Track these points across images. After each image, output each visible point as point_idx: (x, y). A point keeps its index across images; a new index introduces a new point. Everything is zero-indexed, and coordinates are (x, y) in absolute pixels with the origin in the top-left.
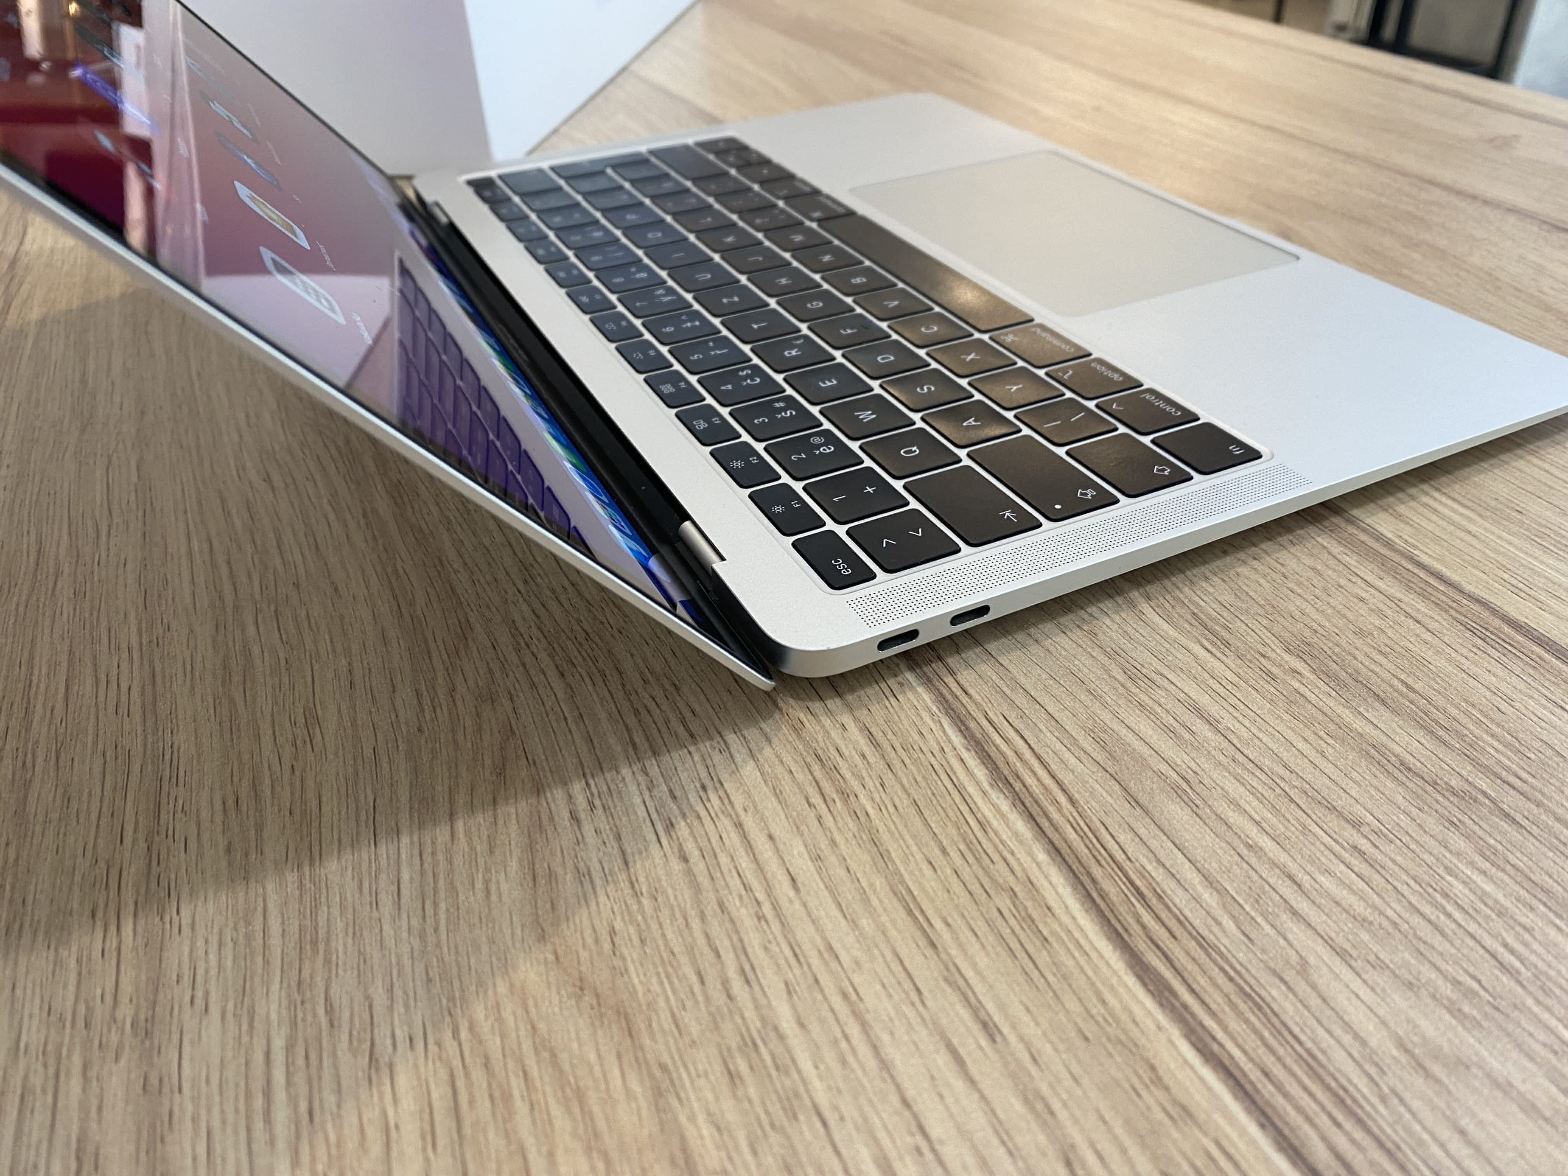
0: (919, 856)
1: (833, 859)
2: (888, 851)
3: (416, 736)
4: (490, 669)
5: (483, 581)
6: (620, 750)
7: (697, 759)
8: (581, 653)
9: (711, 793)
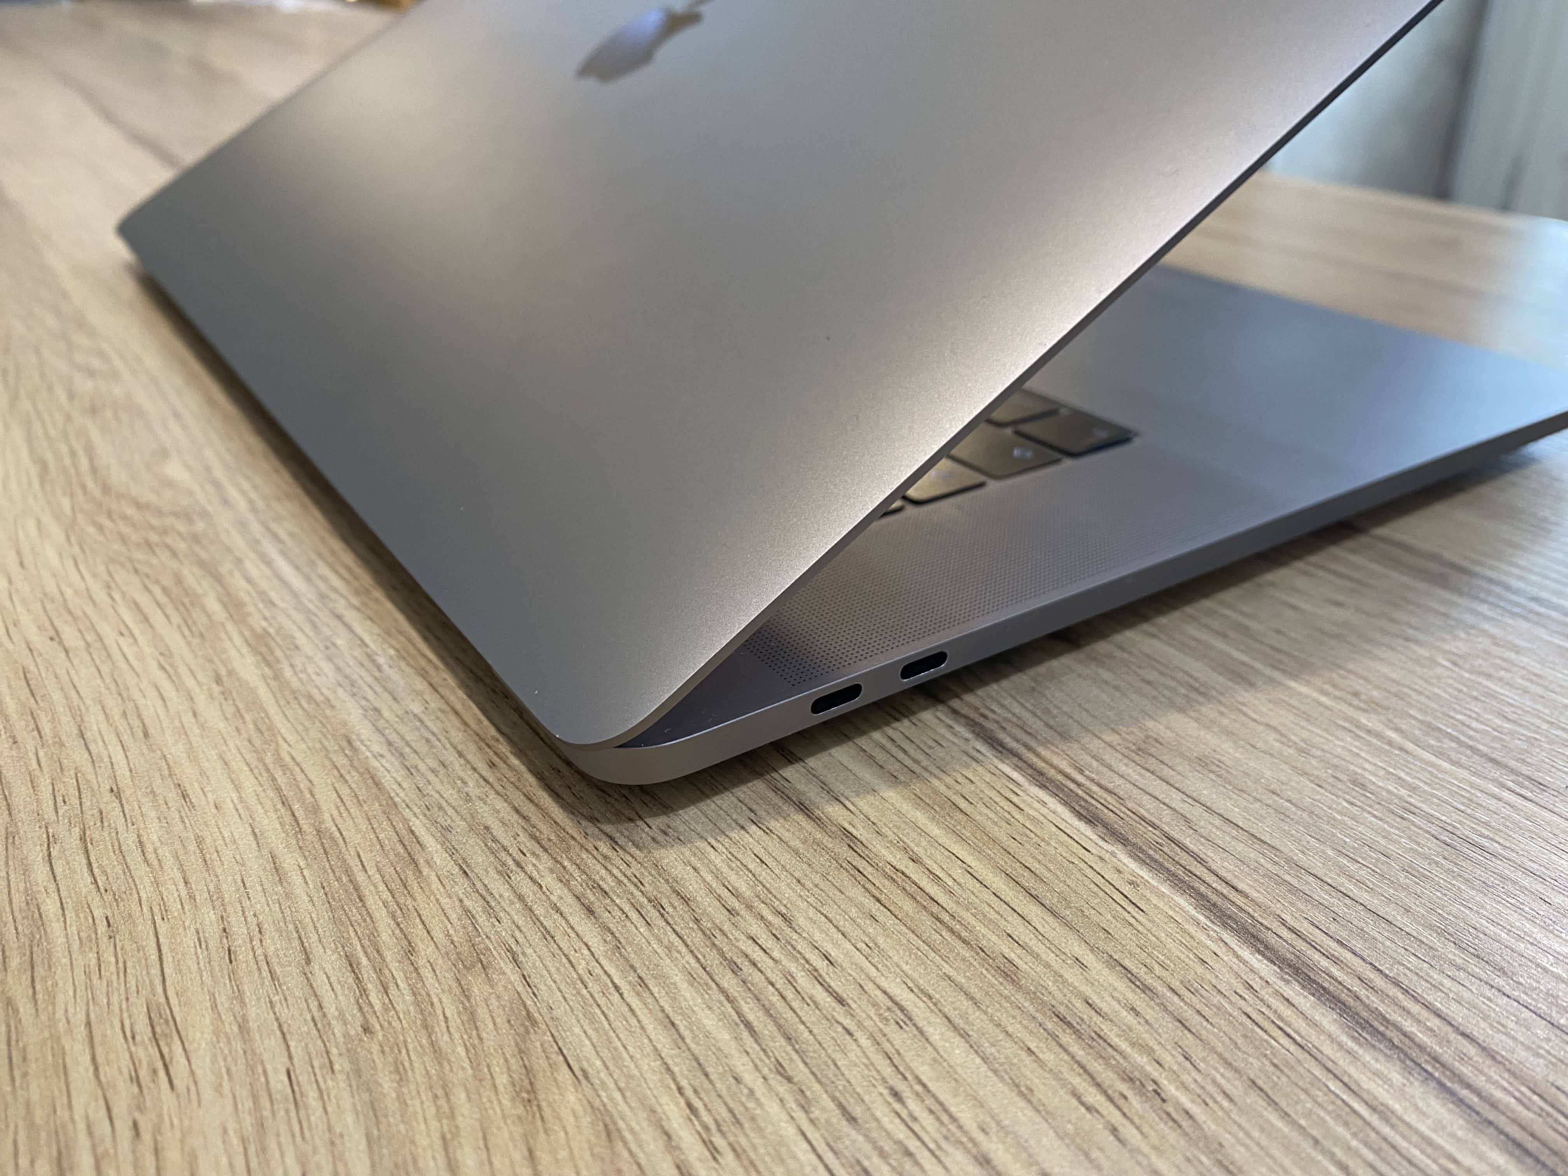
3: (361, 1040)
4: (467, 911)
5: (422, 767)
6: (727, 1037)
7: (864, 1041)
8: (610, 872)
9: (914, 1105)
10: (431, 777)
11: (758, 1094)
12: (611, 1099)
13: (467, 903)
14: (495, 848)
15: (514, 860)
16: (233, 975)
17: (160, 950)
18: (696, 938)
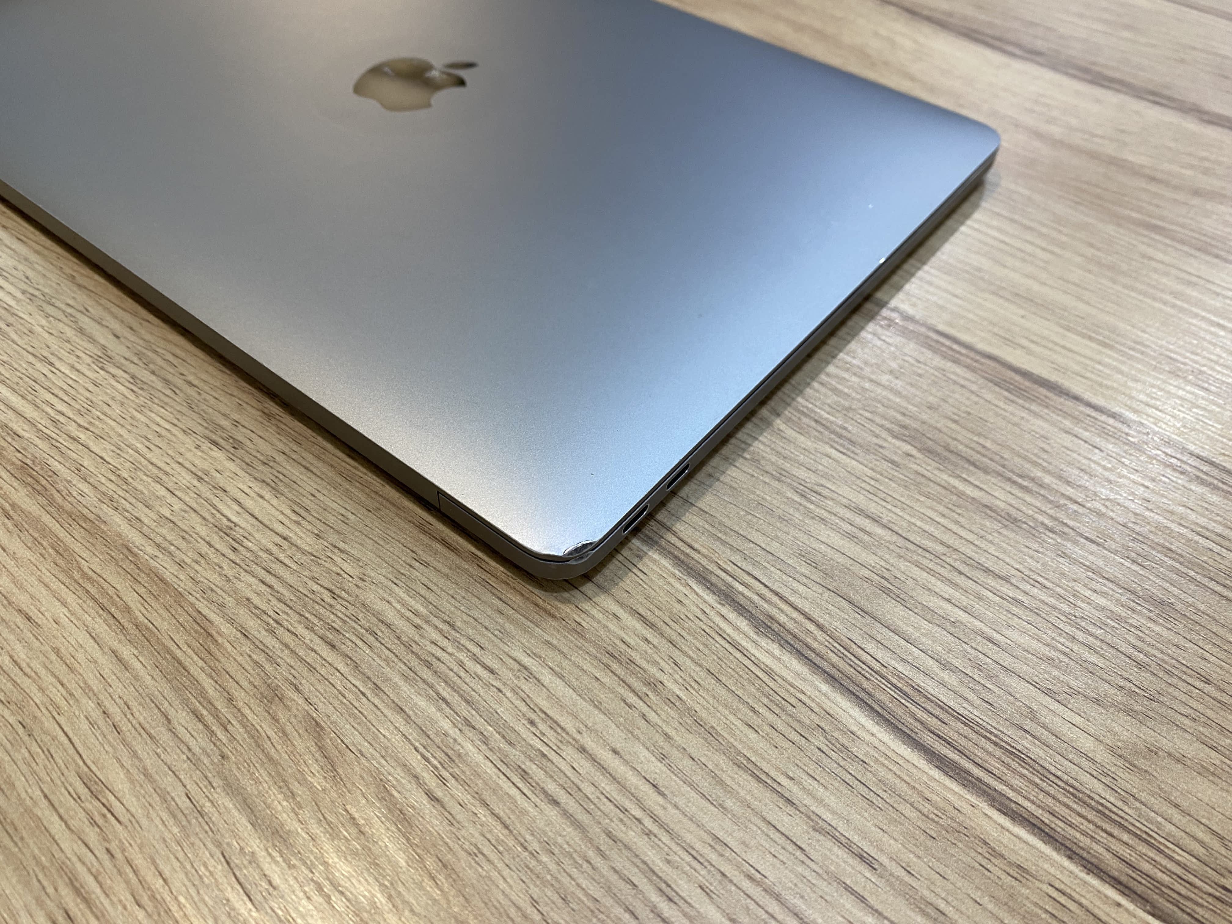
0: (738, 723)
1: (675, 752)
2: (713, 727)
3: (223, 764)
4: (256, 663)
5: (188, 561)
6: (434, 710)
7: (509, 694)
8: (337, 616)
9: (542, 726)
10: (197, 567)
11: (459, 740)
12: (379, 763)
13: (255, 657)
14: (259, 613)
15: (274, 620)
16: (124, 742)
17: (68, 736)
18: (400, 650)
